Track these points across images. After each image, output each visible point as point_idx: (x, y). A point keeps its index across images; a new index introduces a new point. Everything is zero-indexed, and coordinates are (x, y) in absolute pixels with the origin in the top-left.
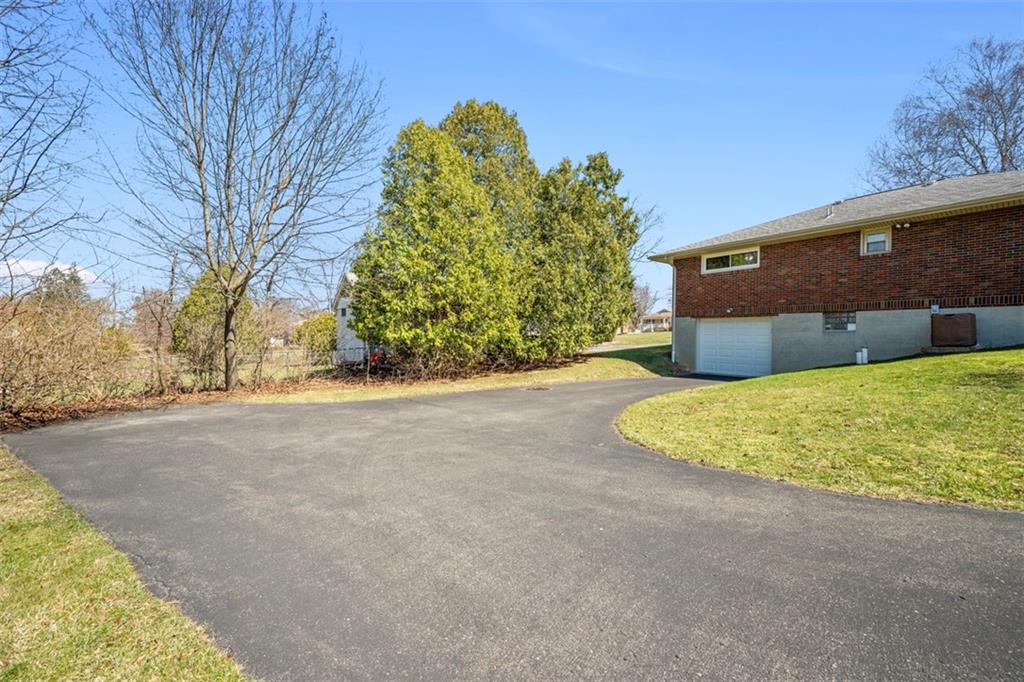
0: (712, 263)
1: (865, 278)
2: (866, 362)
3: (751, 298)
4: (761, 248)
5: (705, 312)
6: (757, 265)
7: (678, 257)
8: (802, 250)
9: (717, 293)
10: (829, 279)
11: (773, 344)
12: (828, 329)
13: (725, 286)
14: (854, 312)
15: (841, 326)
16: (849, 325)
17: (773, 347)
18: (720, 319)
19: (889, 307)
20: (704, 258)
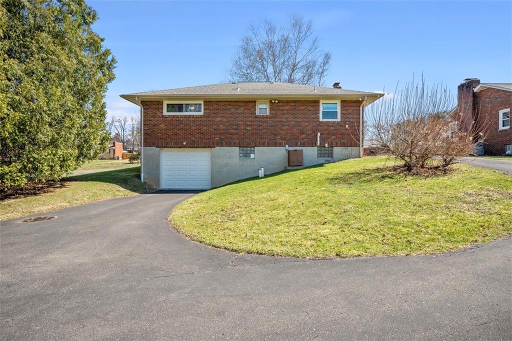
0: (171, 107)
1: (259, 128)
2: (263, 176)
3: (199, 135)
4: (205, 102)
5: (167, 144)
6: (202, 113)
7: (145, 99)
8: (228, 107)
9: (175, 130)
10: (242, 127)
11: (212, 166)
12: (241, 157)
13: (181, 126)
14: (254, 147)
15: (247, 155)
16: (251, 155)
17: (212, 169)
18: (178, 149)
19: (269, 145)
20: (165, 103)
